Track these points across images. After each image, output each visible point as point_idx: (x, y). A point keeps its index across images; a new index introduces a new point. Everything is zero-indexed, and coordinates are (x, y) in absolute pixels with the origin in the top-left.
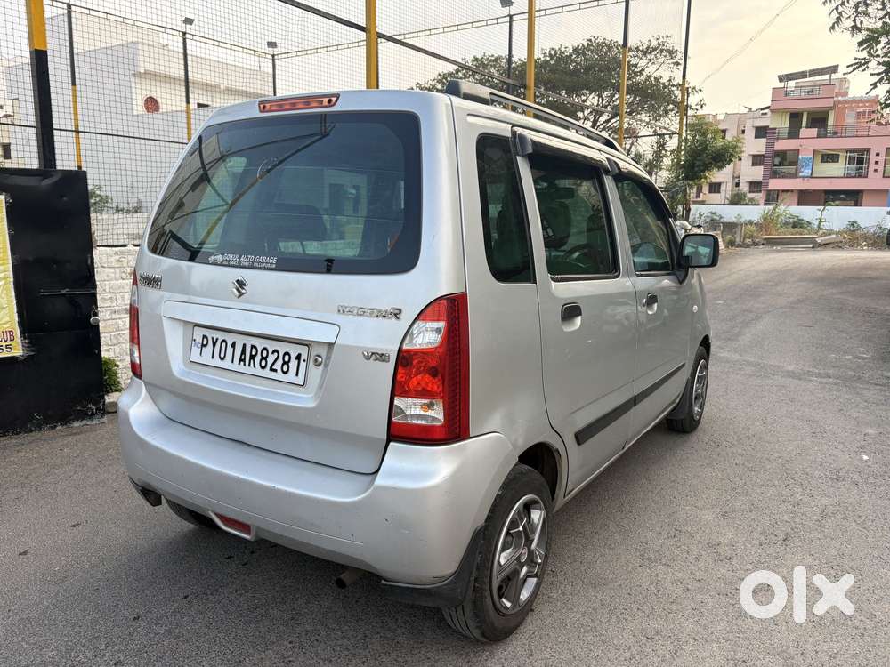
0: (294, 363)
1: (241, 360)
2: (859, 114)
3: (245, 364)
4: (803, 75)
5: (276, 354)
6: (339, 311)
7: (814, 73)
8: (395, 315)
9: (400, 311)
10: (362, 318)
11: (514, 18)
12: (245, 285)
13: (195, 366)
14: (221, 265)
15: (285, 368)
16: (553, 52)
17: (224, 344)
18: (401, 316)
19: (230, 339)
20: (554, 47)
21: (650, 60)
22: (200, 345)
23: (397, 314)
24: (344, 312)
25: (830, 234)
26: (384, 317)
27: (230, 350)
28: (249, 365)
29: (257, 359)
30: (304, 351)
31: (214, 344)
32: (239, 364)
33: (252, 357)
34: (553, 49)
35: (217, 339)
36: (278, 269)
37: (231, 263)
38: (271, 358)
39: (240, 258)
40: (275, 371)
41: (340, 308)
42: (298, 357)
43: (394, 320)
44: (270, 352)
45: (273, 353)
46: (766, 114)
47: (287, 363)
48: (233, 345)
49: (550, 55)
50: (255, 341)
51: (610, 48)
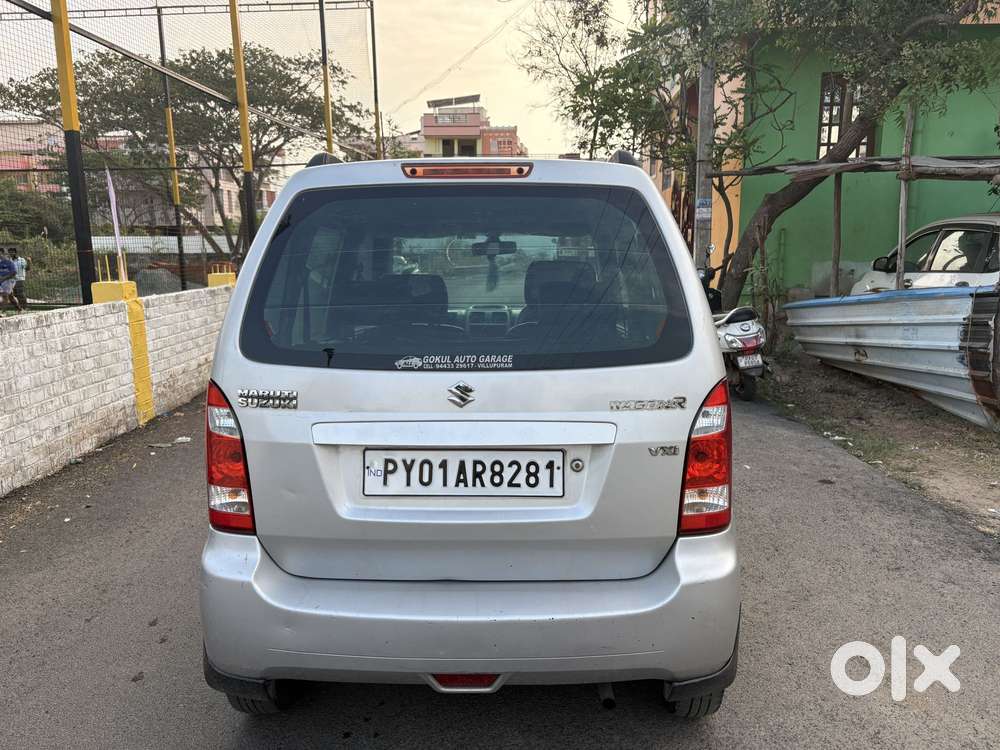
0: (544, 475)
1: (458, 481)
2: (499, 143)
3: (466, 486)
4: (448, 102)
5: (515, 467)
6: (612, 408)
7: (460, 100)
8: (680, 404)
9: (684, 399)
10: (640, 413)
11: (164, 11)
12: (471, 391)
13: (372, 500)
14: (421, 369)
15: (532, 480)
16: (194, 55)
17: (426, 467)
18: (686, 405)
19: (436, 458)
20: (195, 49)
21: (313, 76)
22: (381, 473)
23: (681, 403)
24: (618, 408)
25: (508, 263)
26: (667, 407)
27: (438, 473)
28: (474, 485)
29: (486, 477)
30: (557, 458)
31: (409, 469)
32: (457, 485)
33: (477, 475)
34: (194, 51)
35: (413, 461)
36: (516, 368)
37: (438, 366)
38: (508, 473)
39: (452, 359)
40: (518, 485)
41: (612, 405)
42: (550, 465)
43: (678, 410)
44: (506, 465)
45: (510, 465)
46: (415, 139)
47: (535, 475)
48: (444, 465)
49: (192, 58)
50: (478, 456)
51: (265, 58)
